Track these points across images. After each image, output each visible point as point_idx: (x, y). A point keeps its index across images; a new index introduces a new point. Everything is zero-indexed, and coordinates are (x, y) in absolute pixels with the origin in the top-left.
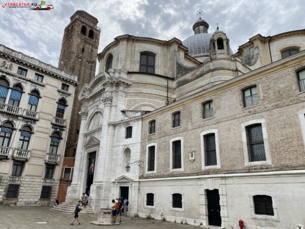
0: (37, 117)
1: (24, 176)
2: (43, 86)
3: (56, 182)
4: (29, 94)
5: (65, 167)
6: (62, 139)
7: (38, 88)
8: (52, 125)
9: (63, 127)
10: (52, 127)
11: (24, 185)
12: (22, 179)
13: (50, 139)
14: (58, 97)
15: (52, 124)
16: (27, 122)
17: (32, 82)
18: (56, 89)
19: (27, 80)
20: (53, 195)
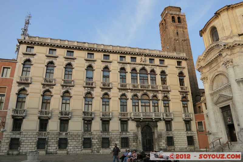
0: (169, 89)
1: (173, 131)
2: (166, 67)
3: (194, 133)
4: (160, 74)
5: (197, 122)
6: (189, 101)
7: (164, 69)
8: (179, 93)
9: (187, 92)
10: (180, 94)
11: (176, 137)
12: (173, 133)
13: (181, 102)
14: (178, 71)
15: (179, 91)
16: (164, 94)
17: (159, 66)
18: (174, 67)
19: (156, 66)
20: (195, 142)
